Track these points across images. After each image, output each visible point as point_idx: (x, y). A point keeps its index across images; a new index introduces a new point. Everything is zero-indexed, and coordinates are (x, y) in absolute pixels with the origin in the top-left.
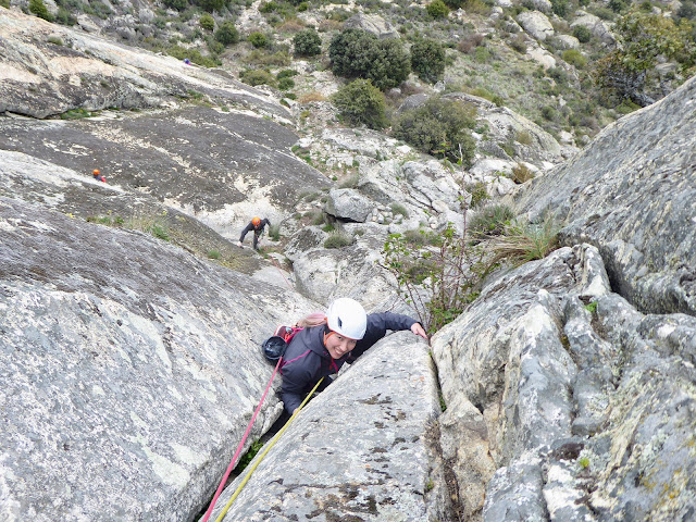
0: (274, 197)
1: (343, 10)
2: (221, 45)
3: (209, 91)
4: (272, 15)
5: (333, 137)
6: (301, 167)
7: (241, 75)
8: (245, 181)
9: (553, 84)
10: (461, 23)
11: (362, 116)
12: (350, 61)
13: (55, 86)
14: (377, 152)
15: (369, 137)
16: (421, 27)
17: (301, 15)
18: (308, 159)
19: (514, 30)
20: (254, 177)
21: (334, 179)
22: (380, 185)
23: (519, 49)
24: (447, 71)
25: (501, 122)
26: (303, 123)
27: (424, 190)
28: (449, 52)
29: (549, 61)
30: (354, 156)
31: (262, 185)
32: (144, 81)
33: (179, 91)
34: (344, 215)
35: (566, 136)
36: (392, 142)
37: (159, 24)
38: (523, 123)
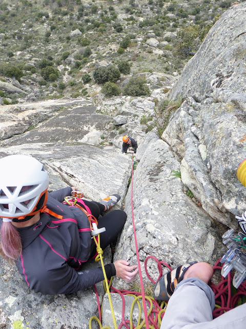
1: (92, 63)
2: (61, 90)
3: (65, 105)
4: (72, 74)
5: (106, 103)
7: (71, 96)
8: (87, 127)
9: (165, 59)
10: (129, 52)
11: (112, 93)
12: (101, 78)
13: (22, 122)
16: (118, 58)
17: (81, 70)
18: (102, 113)
19: (146, 47)
20: (89, 124)
22: (127, 110)
23: (150, 52)
24: (132, 69)
25: (154, 77)
26: (95, 102)
27: (140, 107)
28: (129, 62)
29: (161, 52)
31: (92, 126)
32: (45, 110)
33: (56, 109)
34: (120, 124)
35: (175, 73)
37: (41, 92)
38: (161, 75)
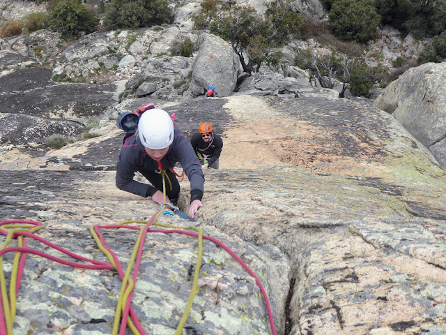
0: (78, 113)
6: (70, 88)
14: (108, 47)
15: (95, 40)
21: (95, 82)
30: (97, 60)
36: (112, 34)
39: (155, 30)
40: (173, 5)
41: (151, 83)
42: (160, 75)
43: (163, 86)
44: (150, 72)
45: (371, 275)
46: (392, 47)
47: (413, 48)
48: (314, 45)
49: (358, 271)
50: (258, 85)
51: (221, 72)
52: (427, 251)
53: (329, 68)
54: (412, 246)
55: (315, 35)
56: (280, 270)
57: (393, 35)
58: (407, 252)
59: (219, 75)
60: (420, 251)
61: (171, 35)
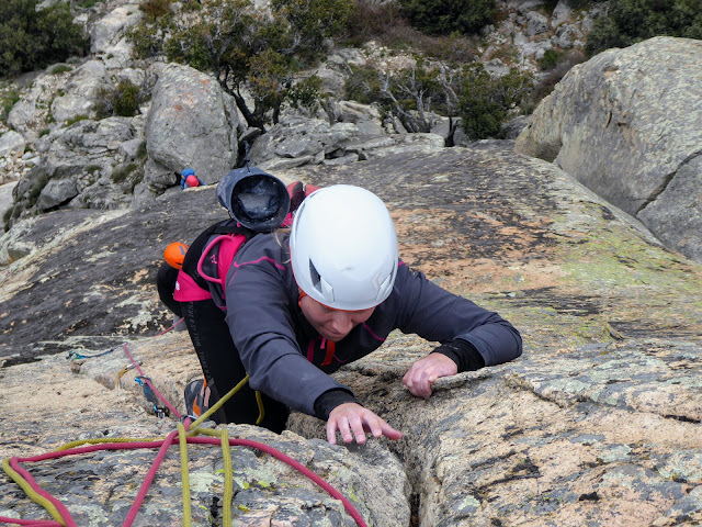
39: (55, 72)
40: (83, 18)
41: (67, 181)
42: (82, 161)
43: (92, 183)
44: (60, 158)
45: (562, 459)
46: (532, 32)
47: (573, 27)
48: (378, 53)
49: (536, 454)
50: (282, 149)
51: (204, 133)
52: (657, 395)
53: (415, 94)
54: (630, 390)
55: (377, 33)
56: (387, 482)
57: (530, 9)
58: (622, 404)
59: (200, 141)
60: (646, 397)
61: (89, 77)
